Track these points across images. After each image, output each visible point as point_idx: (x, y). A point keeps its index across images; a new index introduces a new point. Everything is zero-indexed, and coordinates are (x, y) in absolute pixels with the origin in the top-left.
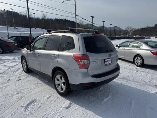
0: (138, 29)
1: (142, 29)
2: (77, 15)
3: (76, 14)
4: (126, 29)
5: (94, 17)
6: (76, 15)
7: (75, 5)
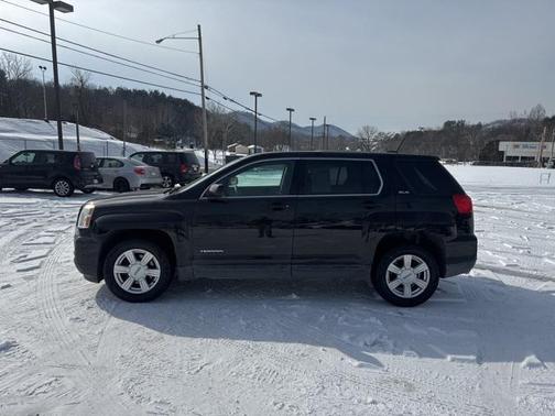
0: (397, 135)
1: (408, 134)
2: (207, 87)
3: (202, 81)
4: (360, 134)
5: (260, 95)
6: (204, 87)
7: (201, 54)
